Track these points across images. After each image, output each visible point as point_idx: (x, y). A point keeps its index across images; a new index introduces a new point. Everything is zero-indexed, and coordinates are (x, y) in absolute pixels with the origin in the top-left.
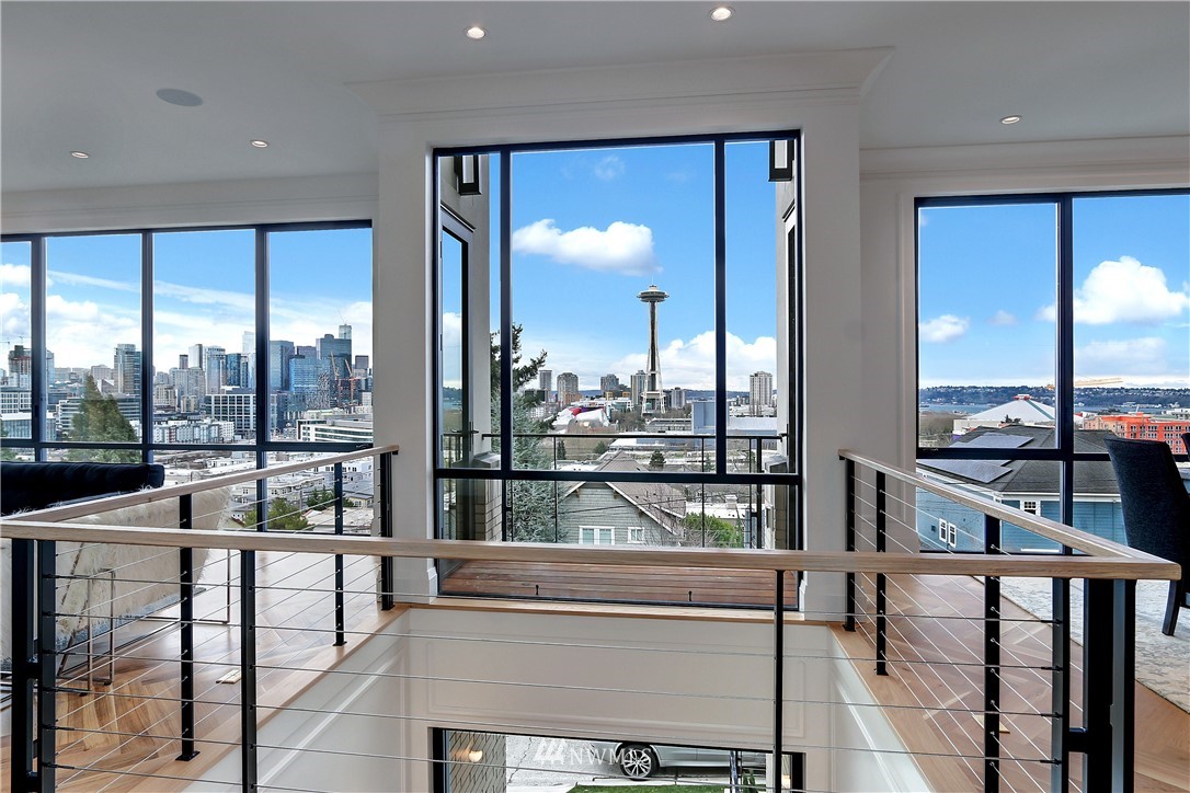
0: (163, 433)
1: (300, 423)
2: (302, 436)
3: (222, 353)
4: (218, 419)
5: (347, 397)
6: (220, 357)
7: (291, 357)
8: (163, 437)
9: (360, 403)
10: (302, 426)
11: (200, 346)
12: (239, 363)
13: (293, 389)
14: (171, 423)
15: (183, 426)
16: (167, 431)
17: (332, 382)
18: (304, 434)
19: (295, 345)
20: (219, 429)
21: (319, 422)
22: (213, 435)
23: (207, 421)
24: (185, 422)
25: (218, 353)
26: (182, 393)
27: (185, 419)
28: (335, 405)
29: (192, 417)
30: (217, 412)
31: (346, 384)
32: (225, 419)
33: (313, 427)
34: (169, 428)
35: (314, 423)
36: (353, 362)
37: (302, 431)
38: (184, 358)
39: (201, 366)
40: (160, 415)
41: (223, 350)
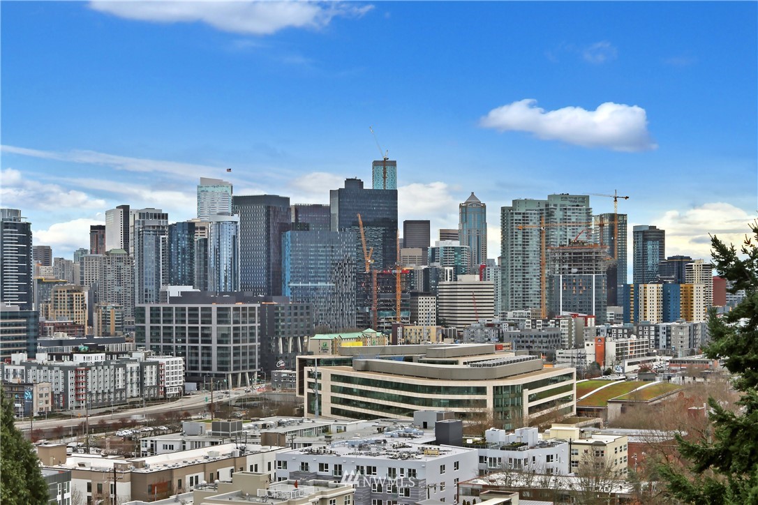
0: (66, 378)
1: (303, 363)
2: (307, 390)
3: (162, 223)
4: (157, 351)
5: (389, 306)
6: (159, 230)
7: (284, 227)
8: (66, 384)
9: (414, 319)
10: (307, 369)
11: (126, 209)
12: (191, 241)
13: (288, 293)
14: (79, 359)
15: (97, 364)
16: (71, 374)
17: (360, 277)
18: (310, 385)
19: (292, 203)
20: (158, 371)
21: (339, 362)
22: (148, 382)
23: (139, 355)
24: (100, 357)
25: (155, 222)
26: (94, 298)
27: (101, 350)
28: (364, 323)
29: (113, 347)
30: (155, 338)
31: (388, 282)
32: (168, 351)
33: (326, 371)
34: (75, 369)
35: (328, 363)
36: (401, 235)
37: (307, 380)
38: (98, 232)
39: (126, 248)
40: (61, 343)
41: (165, 216)
